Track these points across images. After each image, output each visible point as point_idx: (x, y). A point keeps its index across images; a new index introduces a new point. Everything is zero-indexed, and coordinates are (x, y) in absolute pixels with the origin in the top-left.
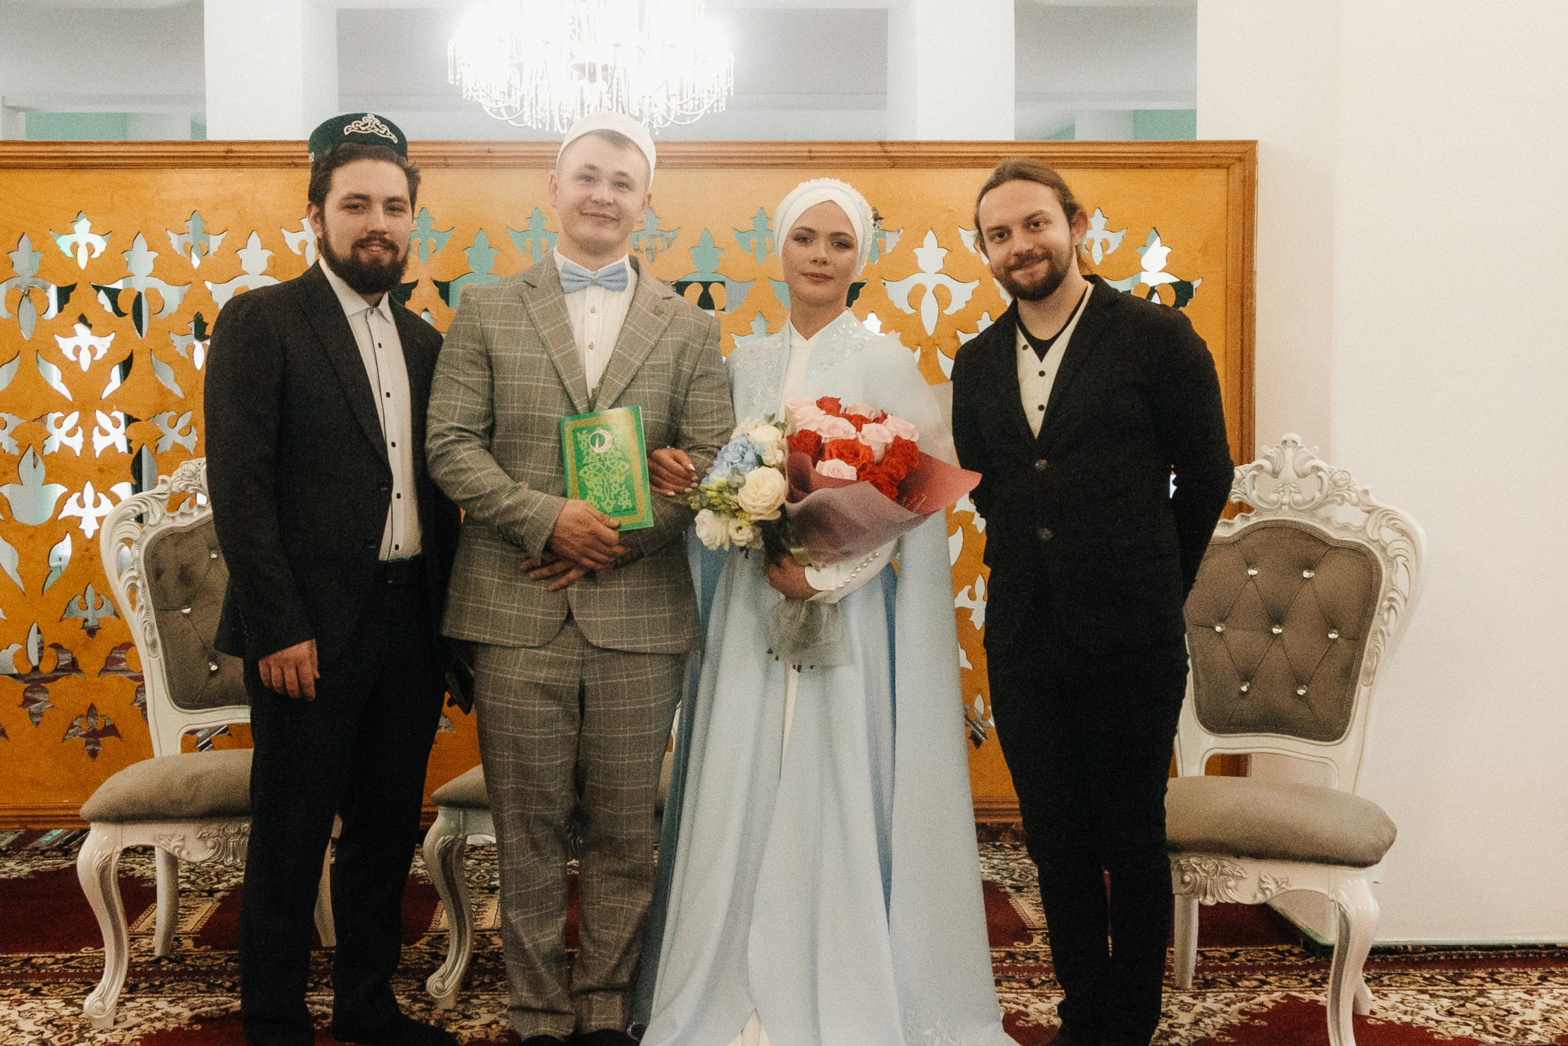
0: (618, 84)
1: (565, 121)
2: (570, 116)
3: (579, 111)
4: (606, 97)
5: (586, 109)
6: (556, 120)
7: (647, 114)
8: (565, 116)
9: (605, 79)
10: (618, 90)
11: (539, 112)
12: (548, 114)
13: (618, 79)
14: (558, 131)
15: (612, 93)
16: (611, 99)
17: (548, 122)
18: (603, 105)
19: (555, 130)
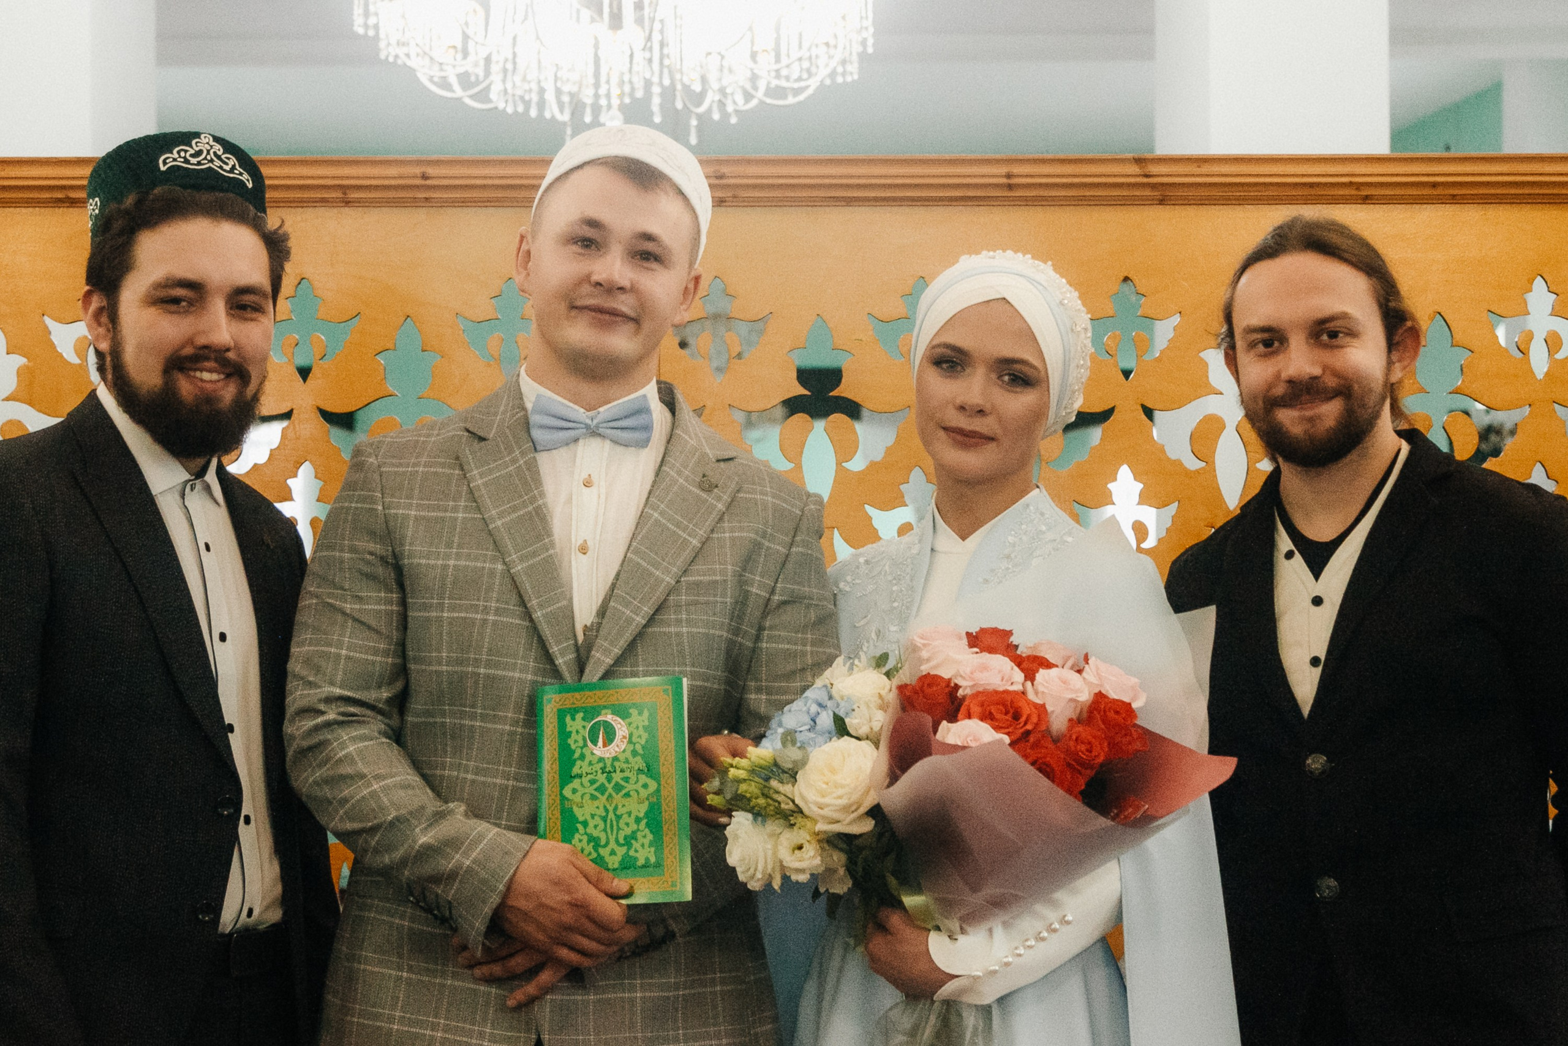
0: (662, 32)
1: (566, 99)
2: (575, 89)
3: (592, 81)
4: (639, 57)
5: (603, 79)
6: (550, 96)
7: (715, 86)
8: (566, 88)
9: (640, 21)
10: (662, 45)
11: (518, 83)
12: (534, 86)
13: (662, 21)
14: (553, 117)
15: (651, 49)
16: (650, 61)
17: (535, 98)
18: (635, 68)
19: (548, 115)
